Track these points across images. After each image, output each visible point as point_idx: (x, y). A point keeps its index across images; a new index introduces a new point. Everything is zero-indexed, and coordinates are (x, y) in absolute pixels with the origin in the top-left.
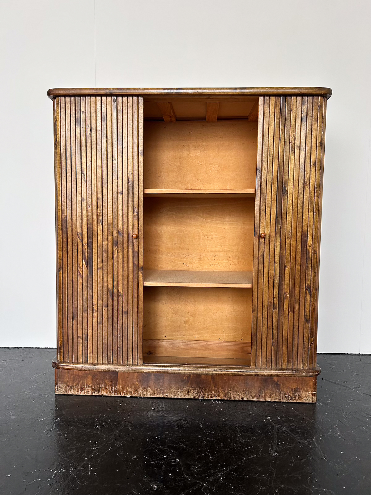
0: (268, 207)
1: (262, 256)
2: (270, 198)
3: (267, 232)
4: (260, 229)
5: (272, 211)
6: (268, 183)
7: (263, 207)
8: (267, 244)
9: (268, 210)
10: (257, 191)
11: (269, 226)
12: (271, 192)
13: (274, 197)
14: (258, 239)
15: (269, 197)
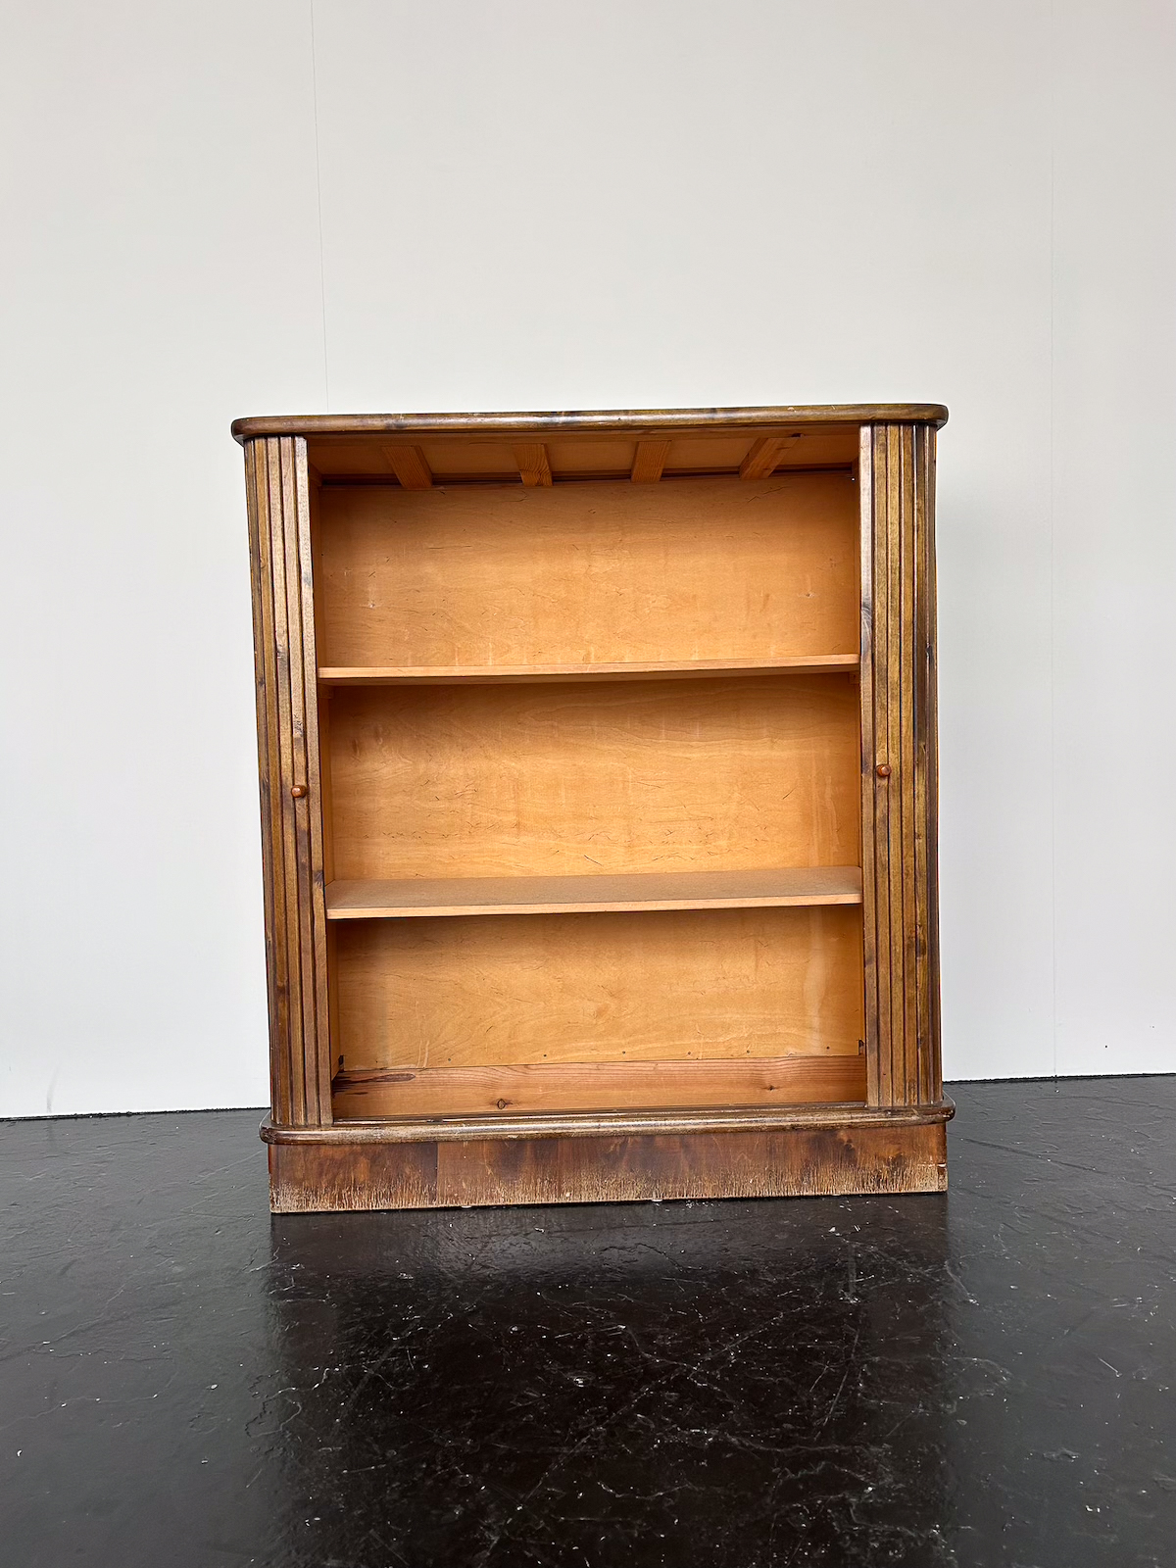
0: (892, 697)
1: (884, 822)
2: (897, 675)
3: (894, 762)
4: (877, 755)
5: (903, 707)
6: (890, 638)
7: (881, 699)
8: (894, 790)
9: (893, 706)
10: (865, 660)
11: (897, 746)
12: (898, 660)
13: (908, 672)
14: (871, 780)
15: (893, 675)
